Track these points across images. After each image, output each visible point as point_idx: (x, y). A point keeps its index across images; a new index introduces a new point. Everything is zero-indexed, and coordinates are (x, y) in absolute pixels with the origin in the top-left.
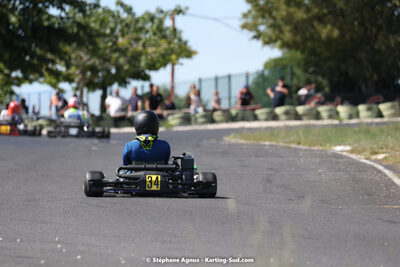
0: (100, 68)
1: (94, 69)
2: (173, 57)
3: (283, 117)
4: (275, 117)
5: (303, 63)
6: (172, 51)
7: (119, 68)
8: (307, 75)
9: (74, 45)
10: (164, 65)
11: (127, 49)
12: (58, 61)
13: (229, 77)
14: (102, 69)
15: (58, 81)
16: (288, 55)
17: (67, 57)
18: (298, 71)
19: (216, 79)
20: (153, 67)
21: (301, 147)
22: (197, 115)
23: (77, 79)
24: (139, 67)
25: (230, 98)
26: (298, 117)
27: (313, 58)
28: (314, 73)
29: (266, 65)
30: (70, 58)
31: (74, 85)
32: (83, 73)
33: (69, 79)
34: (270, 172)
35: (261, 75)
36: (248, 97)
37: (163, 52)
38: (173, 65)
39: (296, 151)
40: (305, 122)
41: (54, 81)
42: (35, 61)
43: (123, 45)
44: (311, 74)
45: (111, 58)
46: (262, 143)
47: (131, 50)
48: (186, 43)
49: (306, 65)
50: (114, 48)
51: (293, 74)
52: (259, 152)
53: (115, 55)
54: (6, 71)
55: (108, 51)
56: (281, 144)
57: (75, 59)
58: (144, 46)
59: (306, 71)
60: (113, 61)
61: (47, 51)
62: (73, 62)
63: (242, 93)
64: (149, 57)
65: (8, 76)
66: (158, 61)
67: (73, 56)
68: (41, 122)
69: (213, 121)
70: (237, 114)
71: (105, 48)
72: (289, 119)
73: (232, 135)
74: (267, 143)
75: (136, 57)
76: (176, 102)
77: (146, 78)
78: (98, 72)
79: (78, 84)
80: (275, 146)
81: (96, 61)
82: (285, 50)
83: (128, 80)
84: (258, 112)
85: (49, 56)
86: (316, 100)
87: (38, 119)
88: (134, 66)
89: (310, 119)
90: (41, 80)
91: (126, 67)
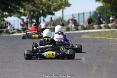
0: (36, 10)
1: (34, 11)
2: (63, 6)
3: (103, 28)
4: (101, 28)
5: (111, 8)
6: (62, 4)
7: (43, 11)
8: (112, 12)
9: (27, 2)
10: (60, 9)
11: (46, 4)
12: (21, 8)
13: (84, 13)
14: (37, 11)
15: (21, 16)
16: (105, 5)
17: (24, 7)
18: (109, 11)
19: (79, 14)
20: (56, 10)
21: (110, 38)
22: (72, 28)
23: (28, 15)
24: (50, 10)
25: (84, 21)
26: (109, 28)
27: (114, 6)
28: (115, 11)
29: (97, 9)
30: (25, 7)
31: (27, 17)
32: (30, 13)
33: (25, 15)
34: (98, 48)
35: (95, 13)
36: (90, 20)
37: (59, 4)
38: (63, 9)
39: (109, 40)
40: (112, 29)
41: (19, 16)
42: (12, 8)
43: (44, 2)
44: (113, 12)
45: (40, 7)
46: (96, 37)
47: (47, 4)
48: (67, 1)
49: (112, 9)
50: (41, 3)
51: (107, 12)
52: (95, 41)
53: (41, 6)
54: (2, 12)
55: (39, 4)
56: (103, 38)
57: (27, 7)
58: (52, 2)
59: (112, 11)
60: (41, 8)
61: (17, 5)
62: (26, 9)
63: (88, 19)
64: (54, 7)
65: (2, 14)
66: (57, 8)
67: (26, 6)
68: (15, 31)
69: (78, 30)
70: (87, 27)
71: (38, 3)
72: (106, 29)
73: (85, 35)
74: (98, 37)
75: (49, 7)
76: (64, 23)
77: (53, 14)
78: (35, 12)
79: (28, 16)
80: (101, 39)
81: (34, 8)
82: (104, 3)
83: (46, 15)
84: (94, 26)
85: (17, 6)
86: (116, 22)
87: (14, 30)
88: (49, 10)
89: (113, 28)
90: (15, 15)
91: (46, 10)
